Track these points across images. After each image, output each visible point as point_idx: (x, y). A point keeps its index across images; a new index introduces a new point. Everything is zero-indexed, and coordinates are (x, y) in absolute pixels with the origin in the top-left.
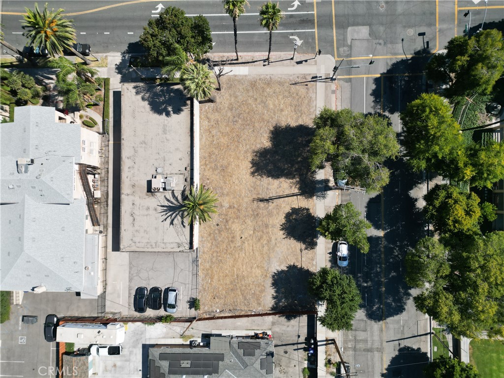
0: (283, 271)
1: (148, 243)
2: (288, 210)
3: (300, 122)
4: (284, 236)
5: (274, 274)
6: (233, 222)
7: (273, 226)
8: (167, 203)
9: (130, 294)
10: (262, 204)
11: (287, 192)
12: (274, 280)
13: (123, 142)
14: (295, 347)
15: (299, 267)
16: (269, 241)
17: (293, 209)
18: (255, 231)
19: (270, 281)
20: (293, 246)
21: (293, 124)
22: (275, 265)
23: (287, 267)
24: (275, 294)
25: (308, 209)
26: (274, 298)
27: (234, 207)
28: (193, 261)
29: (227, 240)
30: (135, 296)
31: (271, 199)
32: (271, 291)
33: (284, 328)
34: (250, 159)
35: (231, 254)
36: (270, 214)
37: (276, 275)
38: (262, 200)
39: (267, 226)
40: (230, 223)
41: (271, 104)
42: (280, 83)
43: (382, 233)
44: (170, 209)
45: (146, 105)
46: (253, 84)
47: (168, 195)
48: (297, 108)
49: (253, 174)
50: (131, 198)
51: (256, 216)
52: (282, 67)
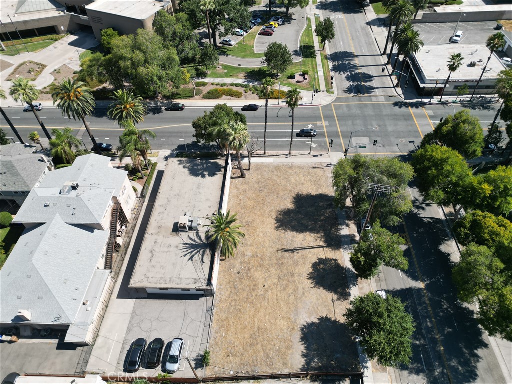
0: (313, 324)
1: (162, 278)
2: (315, 260)
3: (320, 192)
4: (313, 286)
5: (303, 327)
6: (256, 271)
7: (300, 275)
8: (189, 242)
9: (123, 348)
10: (287, 255)
11: (312, 244)
12: (303, 334)
13: (159, 195)
15: (333, 319)
16: (296, 291)
17: (319, 259)
18: (280, 280)
19: (298, 335)
20: (323, 296)
21: (314, 193)
22: (304, 317)
23: (319, 319)
24: (305, 351)
25: (336, 260)
26: (304, 356)
27: (257, 256)
28: (208, 311)
29: (248, 289)
30: (129, 352)
31: (296, 250)
32: (301, 348)
34: (274, 217)
35: (252, 303)
36: (296, 264)
37: (306, 328)
38: (287, 251)
39: (293, 275)
40: (252, 271)
41: (293, 180)
42: (301, 168)
43: (421, 285)
44: (192, 246)
45: (186, 171)
46: (278, 168)
47: (193, 234)
48: (317, 183)
49: (277, 228)
50: (155, 237)
51: (281, 265)
52: (301, 159)
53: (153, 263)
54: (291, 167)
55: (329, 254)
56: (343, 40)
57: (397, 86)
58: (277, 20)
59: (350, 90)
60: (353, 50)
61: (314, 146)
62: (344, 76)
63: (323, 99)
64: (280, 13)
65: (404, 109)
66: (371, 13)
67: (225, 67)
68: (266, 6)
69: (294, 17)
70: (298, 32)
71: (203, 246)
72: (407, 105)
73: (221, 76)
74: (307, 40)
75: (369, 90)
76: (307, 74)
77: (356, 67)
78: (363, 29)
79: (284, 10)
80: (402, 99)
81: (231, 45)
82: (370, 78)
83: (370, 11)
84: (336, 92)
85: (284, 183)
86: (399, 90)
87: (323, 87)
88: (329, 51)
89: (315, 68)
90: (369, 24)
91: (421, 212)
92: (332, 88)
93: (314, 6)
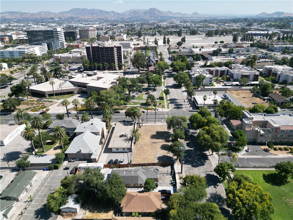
0: (161, 156)
2: (162, 144)
3: (164, 131)
4: (161, 149)
7: (157, 147)
11: (161, 142)
13: (114, 130)
14: (167, 174)
16: (156, 150)
18: (151, 149)
19: (157, 158)
20: (164, 151)
22: (158, 155)
23: (163, 156)
27: (145, 144)
29: (142, 150)
31: (156, 143)
33: (162, 169)
34: (150, 136)
35: (143, 153)
36: (156, 145)
37: (159, 157)
38: (153, 143)
39: (155, 148)
40: (143, 147)
41: (156, 128)
42: (158, 126)
43: (192, 149)
44: (125, 140)
45: (123, 125)
46: (151, 126)
47: (126, 137)
48: (163, 129)
49: (151, 138)
50: (114, 138)
51: (152, 146)
52: (158, 124)
53: (114, 143)
54: (155, 126)
55: (167, 143)
56: (174, 96)
57: (190, 107)
58: (151, 90)
59: (175, 108)
60: (177, 98)
61: (163, 121)
62: (173, 104)
63: (166, 110)
64: (152, 88)
65: (192, 112)
66: (184, 89)
67: (133, 102)
68: (147, 87)
69: (157, 90)
70: (158, 94)
71: (129, 140)
72: (193, 111)
73: (132, 105)
74: (161, 96)
75: (181, 108)
76: (161, 104)
77: (177, 102)
78: (180, 93)
79: (153, 88)
80: (192, 110)
81: (135, 97)
82: (182, 105)
83: (183, 88)
84: (170, 108)
85: (153, 129)
86: (191, 108)
87: (166, 107)
88: (168, 98)
89: (164, 103)
90: (183, 91)
91: (194, 134)
92: (169, 107)
93: (164, 87)
